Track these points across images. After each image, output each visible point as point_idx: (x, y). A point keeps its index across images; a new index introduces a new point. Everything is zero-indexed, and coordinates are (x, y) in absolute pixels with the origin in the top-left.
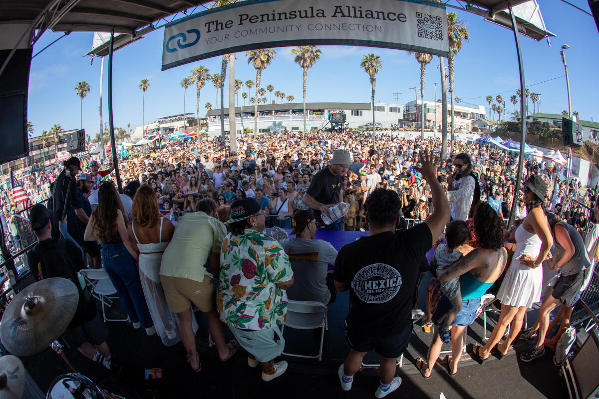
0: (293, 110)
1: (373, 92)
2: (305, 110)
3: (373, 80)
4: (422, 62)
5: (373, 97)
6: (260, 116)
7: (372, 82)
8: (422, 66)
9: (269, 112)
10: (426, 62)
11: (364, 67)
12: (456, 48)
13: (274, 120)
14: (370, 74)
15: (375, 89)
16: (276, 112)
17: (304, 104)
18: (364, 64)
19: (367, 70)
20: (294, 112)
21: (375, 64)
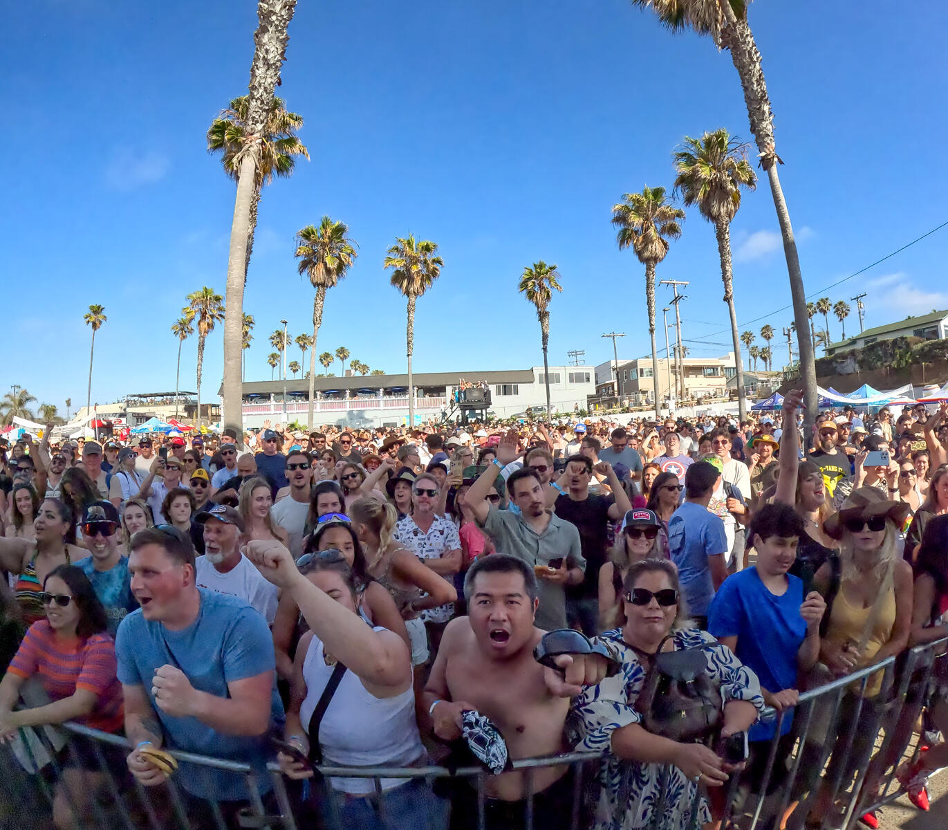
0: (385, 389)
1: (545, 338)
2: (411, 388)
3: (543, 315)
4: (646, 261)
5: (545, 349)
6: (322, 401)
7: (541, 320)
8: (649, 268)
9: (339, 394)
10: (656, 259)
11: (525, 292)
12: (731, 207)
13: (348, 409)
14: (537, 304)
15: (549, 331)
16: (354, 393)
17: (410, 376)
18: (524, 285)
19: (531, 295)
20: (388, 392)
21: (546, 284)
